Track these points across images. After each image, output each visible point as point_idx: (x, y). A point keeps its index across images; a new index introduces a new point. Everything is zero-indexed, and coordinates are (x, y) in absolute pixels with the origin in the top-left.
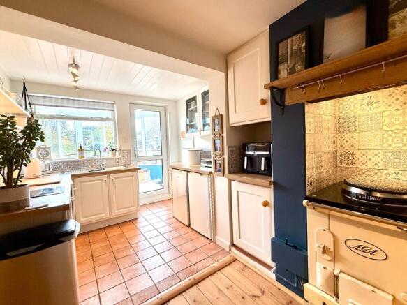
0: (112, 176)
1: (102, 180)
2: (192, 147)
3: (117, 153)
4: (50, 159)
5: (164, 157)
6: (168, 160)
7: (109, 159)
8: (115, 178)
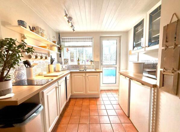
0: (87, 74)
1: (83, 76)
2: (137, 60)
3: (93, 63)
4: (68, 64)
5: (117, 66)
6: (119, 68)
7: (89, 65)
8: (89, 75)
